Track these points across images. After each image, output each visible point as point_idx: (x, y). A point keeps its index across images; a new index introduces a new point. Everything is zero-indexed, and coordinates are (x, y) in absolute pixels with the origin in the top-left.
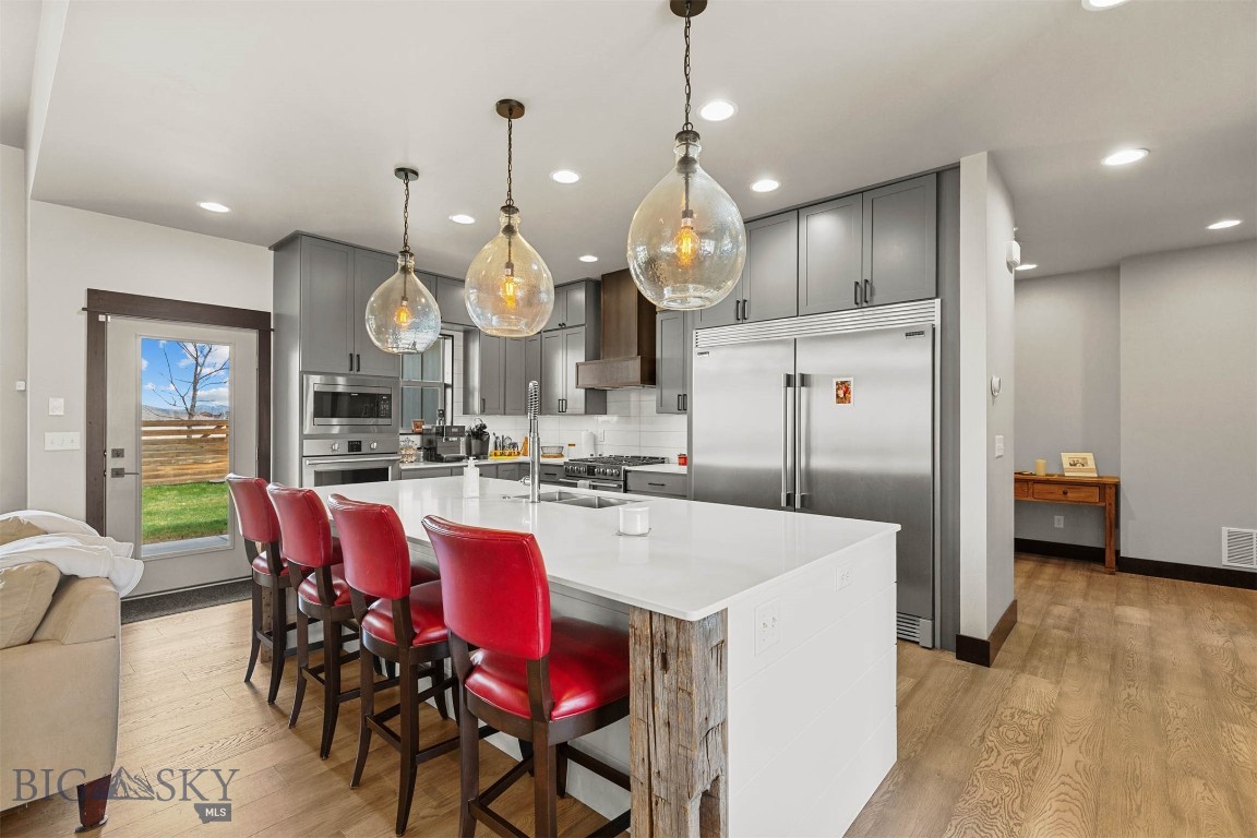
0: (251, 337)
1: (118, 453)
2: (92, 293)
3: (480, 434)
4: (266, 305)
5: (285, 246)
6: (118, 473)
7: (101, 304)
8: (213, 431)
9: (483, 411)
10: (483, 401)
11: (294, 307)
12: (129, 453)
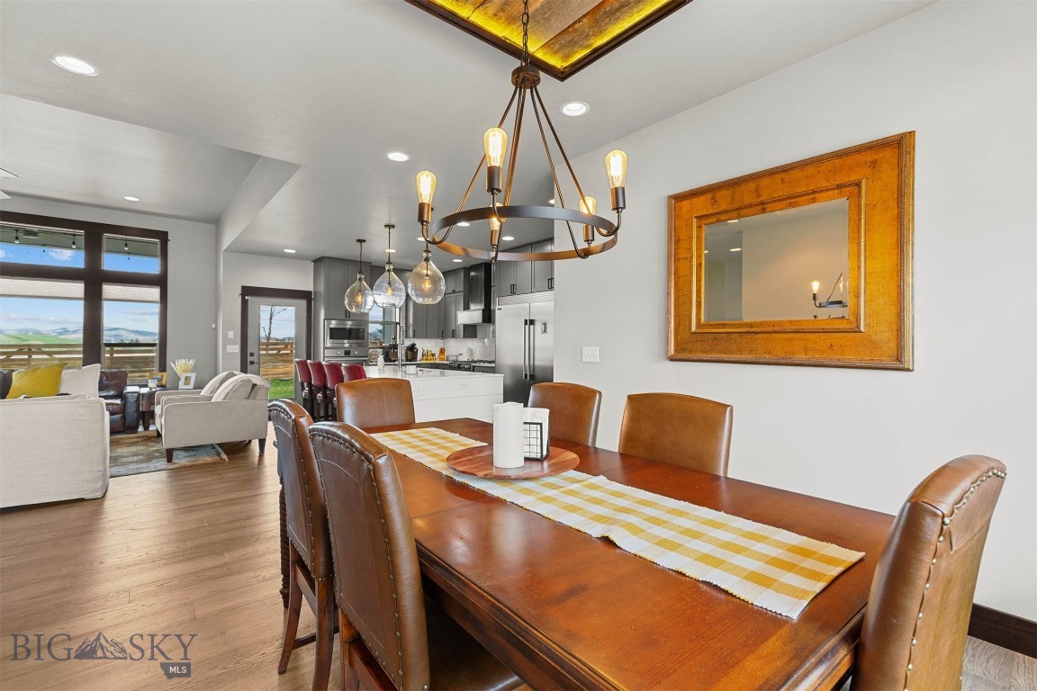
0: (303, 303)
1: (252, 355)
2: (243, 288)
3: (412, 348)
4: (311, 288)
5: (319, 261)
6: (252, 363)
7: (247, 291)
8: (283, 349)
9: (414, 337)
10: (414, 331)
11: (321, 289)
12: (256, 355)
